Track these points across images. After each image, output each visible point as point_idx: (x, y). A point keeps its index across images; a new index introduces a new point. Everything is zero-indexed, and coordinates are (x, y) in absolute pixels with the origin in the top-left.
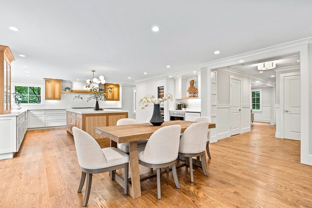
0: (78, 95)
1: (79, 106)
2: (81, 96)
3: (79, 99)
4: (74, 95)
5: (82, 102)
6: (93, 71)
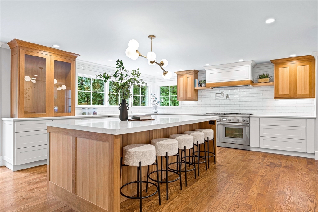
0: (220, 92)
1: (224, 110)
2: (227, 92)
3: (223, 98)
4: (213, 92)
5: (229, 103)
6: (152, 38)
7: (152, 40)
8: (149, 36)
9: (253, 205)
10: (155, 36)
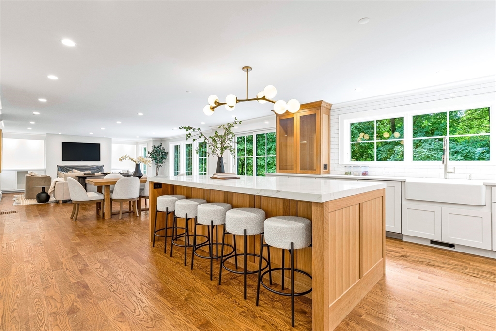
6: (247, 70)
7: (247, 73)
8: (243, 68)
9: (98, 304)
10: (251, 68)
